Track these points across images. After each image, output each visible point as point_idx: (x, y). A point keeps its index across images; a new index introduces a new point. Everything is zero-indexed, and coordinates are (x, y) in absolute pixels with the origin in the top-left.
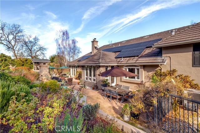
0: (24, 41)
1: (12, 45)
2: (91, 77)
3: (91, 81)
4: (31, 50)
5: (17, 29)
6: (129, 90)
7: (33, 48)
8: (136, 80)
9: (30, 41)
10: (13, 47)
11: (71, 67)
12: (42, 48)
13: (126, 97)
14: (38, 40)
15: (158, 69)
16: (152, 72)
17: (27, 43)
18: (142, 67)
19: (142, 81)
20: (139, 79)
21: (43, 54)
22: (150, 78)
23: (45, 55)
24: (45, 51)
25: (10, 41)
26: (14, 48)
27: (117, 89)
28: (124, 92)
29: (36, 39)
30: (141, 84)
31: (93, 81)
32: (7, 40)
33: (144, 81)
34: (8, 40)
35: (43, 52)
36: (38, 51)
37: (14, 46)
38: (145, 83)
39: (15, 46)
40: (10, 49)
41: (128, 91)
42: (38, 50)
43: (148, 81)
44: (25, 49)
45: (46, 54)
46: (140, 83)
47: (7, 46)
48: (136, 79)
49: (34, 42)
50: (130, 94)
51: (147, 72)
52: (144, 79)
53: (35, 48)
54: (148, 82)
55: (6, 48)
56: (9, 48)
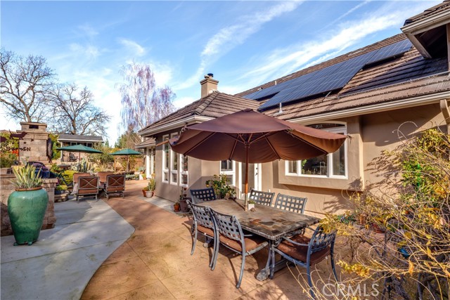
0: (59, 99)
1: (25, 105)
2: (176, 172)
3: (176, 184)
4: (73, 121)
5: (37, 66)
6: (305, 213)
7: (80, 114)
8: (331, 178)
9: (72, 98)
10: (28, 110)
11: (147, 152)
12: (100, 115)
13: (287, 249)
14: (90, 95)
15: (427, 126)
16: (400, 143)
17: (65, 103)
18: (357, 127)
19: (358, 182)
20: (343, 174)
21: (102, 129)
22: (390, 167)
23: (106, 131)
24: (106, 121)
25: (21, 95)
26: (30, 113)
27: (251, 206)
28: (280, 225)
29: (87, 94)
30: (350, 192)
31: (181, 184)
32: (12, 93)
33: (363, 180)
34: (16, 93)
35: (102, 125)
36: (90, 122)
37: (29, 108)
38: (369, 188)
39: (32, 108)
40: (19, 114)
41: (298, 218)
42: (91, 119)
43: (382, 178)
44: (59, 118)
45: (107, 128)
46: (346, 187)
47: (13, 106)
48: (331, 175)
49: (82, 103)
50: (308, 233)
51: (377, 144)
52: (362, 174)
53: (83, 114)
54: (382, 182)
55: (10, 112)
56: (19, 111)
